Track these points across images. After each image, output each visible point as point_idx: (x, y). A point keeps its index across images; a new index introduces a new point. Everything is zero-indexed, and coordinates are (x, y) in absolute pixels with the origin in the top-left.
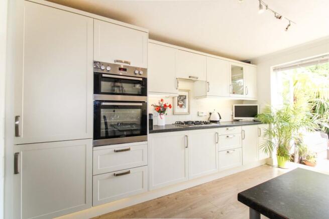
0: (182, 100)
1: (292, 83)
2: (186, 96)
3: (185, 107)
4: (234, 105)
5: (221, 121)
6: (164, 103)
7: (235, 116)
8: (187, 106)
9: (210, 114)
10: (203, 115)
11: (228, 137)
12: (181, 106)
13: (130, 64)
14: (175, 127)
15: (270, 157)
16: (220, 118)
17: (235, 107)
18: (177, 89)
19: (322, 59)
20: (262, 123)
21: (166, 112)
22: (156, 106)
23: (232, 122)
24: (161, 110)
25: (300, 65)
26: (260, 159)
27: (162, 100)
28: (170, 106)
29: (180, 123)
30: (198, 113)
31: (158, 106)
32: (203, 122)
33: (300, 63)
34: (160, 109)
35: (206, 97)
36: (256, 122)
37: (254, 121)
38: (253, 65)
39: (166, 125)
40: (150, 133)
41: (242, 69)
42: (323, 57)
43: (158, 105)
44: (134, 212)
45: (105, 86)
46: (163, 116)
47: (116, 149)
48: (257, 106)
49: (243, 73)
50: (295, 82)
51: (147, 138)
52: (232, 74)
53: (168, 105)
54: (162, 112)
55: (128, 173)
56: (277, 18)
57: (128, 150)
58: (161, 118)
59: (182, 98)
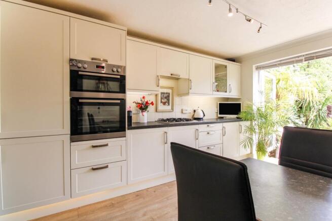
0: (166, 98)
1: (275, 82)
2: (169, 94)
3: (169, 104)
4: (218, 103)
5: (205, 118)
6: (146, 101)
7: (220, 114)
8: (170, 104)
9: (195, 111)
10: (187, 112)
11: (208, 133)
12: (164, 104)
13: (107, 62)
14: (157, 124)
15: (251, 153)
16: (204, 115)
17: (220, 104)
18: (158, 86)
19: (297, 59)
20: (242, 120)
21: (148, 109)
22: (138, 103)
23: (217, 119)
24: (143, 107)
25: (279, 64)
26: (241, 155)
27: (144, 98)
28: (152, 103)
29: (163, 120)
30: (182, 110)
31: (140, 104)
32: (186, 119)
33: (279, 63)
34: (141, 107)
35: (188, 95)
36: (239, 119)
37: (238, 118)
38: (237, 64)
39: (148, 122)
40: (128, 129)
41: (226, 67)
42: (298, 57)
43: (140, 102)
44: (113, 204)
45: (87, 84)
46: (145, 113)
47: (94, 145)
48: (240, 104)
49: (226, 71)
50: (278, 81)
51: (125, 134)
52: (216, 72)
53: (150, 102)
54: (144, 109)
55: (107, 167)
56: (247, 20)
57: (107, 145)
58: (143, 115)
59: (165, 95)
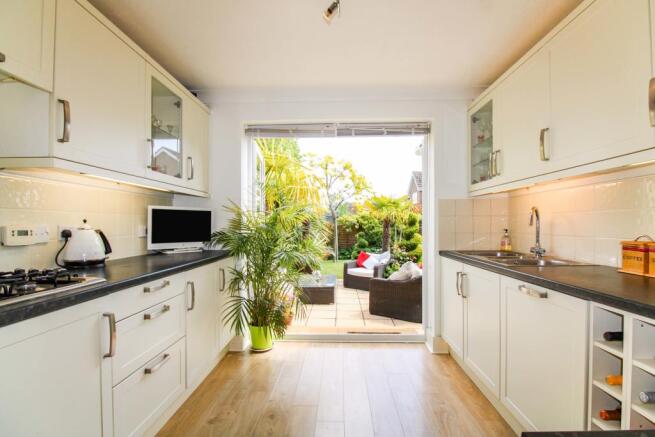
4: (150, 208)
5: (112, 260)
7: (154, 241)
9: (66, 235)
11: (146, 317)
16: (108, 250)
17: (155, 212)
19: (326, 128)
23: (144, 257)
25: (294, 131)
33: (295, 128)
38: (204, 107)
41: (179, 103)
42: (327, 124)
48: (209, 213)
